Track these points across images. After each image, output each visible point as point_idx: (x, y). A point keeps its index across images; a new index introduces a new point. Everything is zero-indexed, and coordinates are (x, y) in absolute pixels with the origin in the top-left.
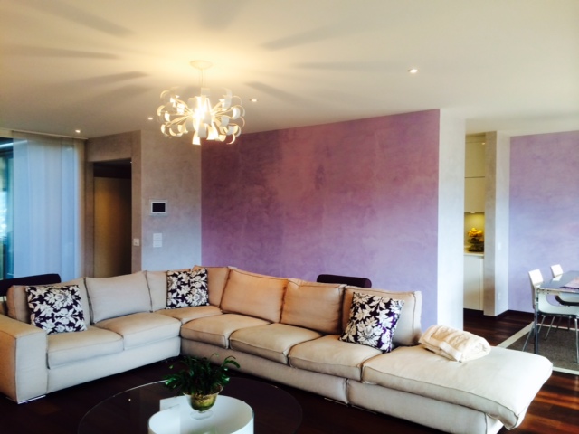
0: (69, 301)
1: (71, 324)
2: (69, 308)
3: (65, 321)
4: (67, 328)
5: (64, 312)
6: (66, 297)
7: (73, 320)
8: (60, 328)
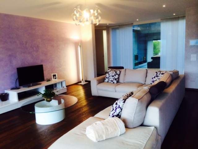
0: (113, 75)
1: (112, 81)
2: (113, 76)
3: (111, 80)
4: (111, 82)
5: (111, 77)
6: (113, 73)
7: (113, 80)
8: (109, 81)
